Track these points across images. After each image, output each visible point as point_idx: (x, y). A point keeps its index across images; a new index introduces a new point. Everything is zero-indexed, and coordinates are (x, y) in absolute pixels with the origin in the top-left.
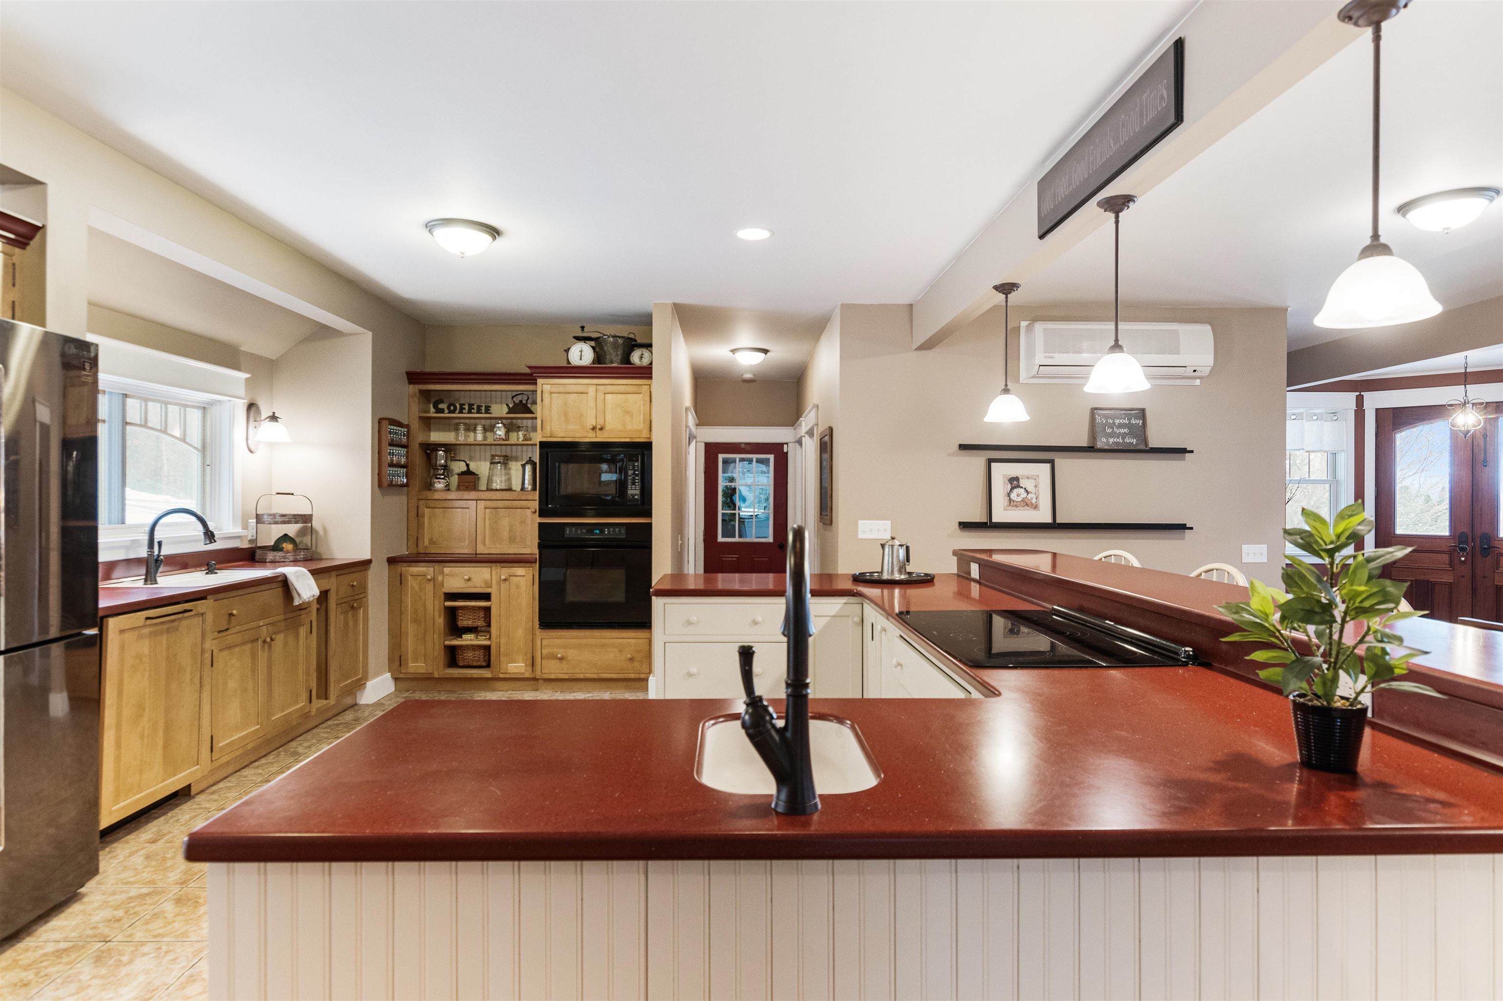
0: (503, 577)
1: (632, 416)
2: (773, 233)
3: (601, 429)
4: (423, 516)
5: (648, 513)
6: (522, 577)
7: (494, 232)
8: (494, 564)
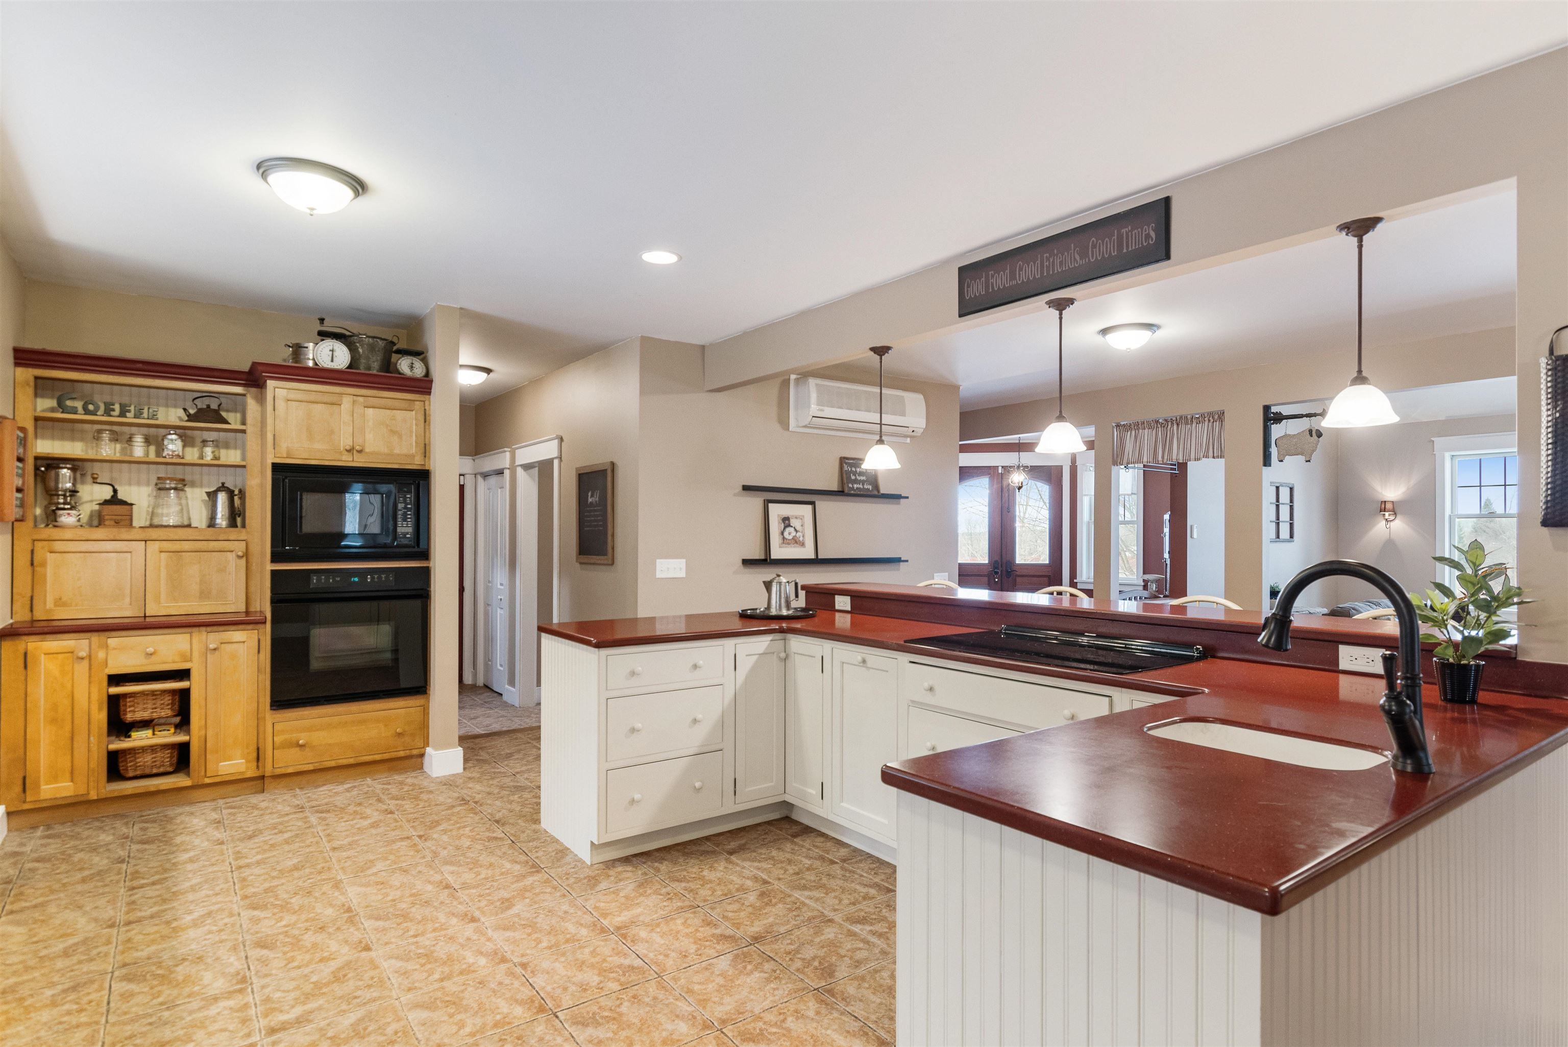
0: (212, 646)
1: (400, 436)
2: (680, 258)
3: (360, 452)
4: (44, 564)
5: (425, 555)
6: (242, 645)
7: (359, 186)
8: (194, 629)
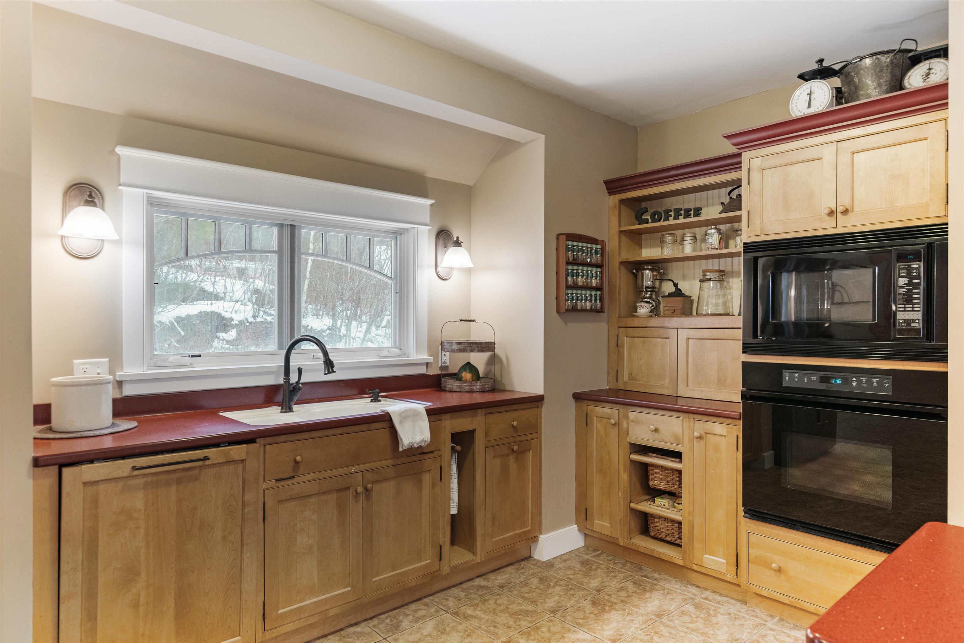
0: (696, 434)
1: (908, 182)
3: (845, 212)
4: (623, 346)
5: (939, 354)
6: (724, 437)
8: (686, 415)
